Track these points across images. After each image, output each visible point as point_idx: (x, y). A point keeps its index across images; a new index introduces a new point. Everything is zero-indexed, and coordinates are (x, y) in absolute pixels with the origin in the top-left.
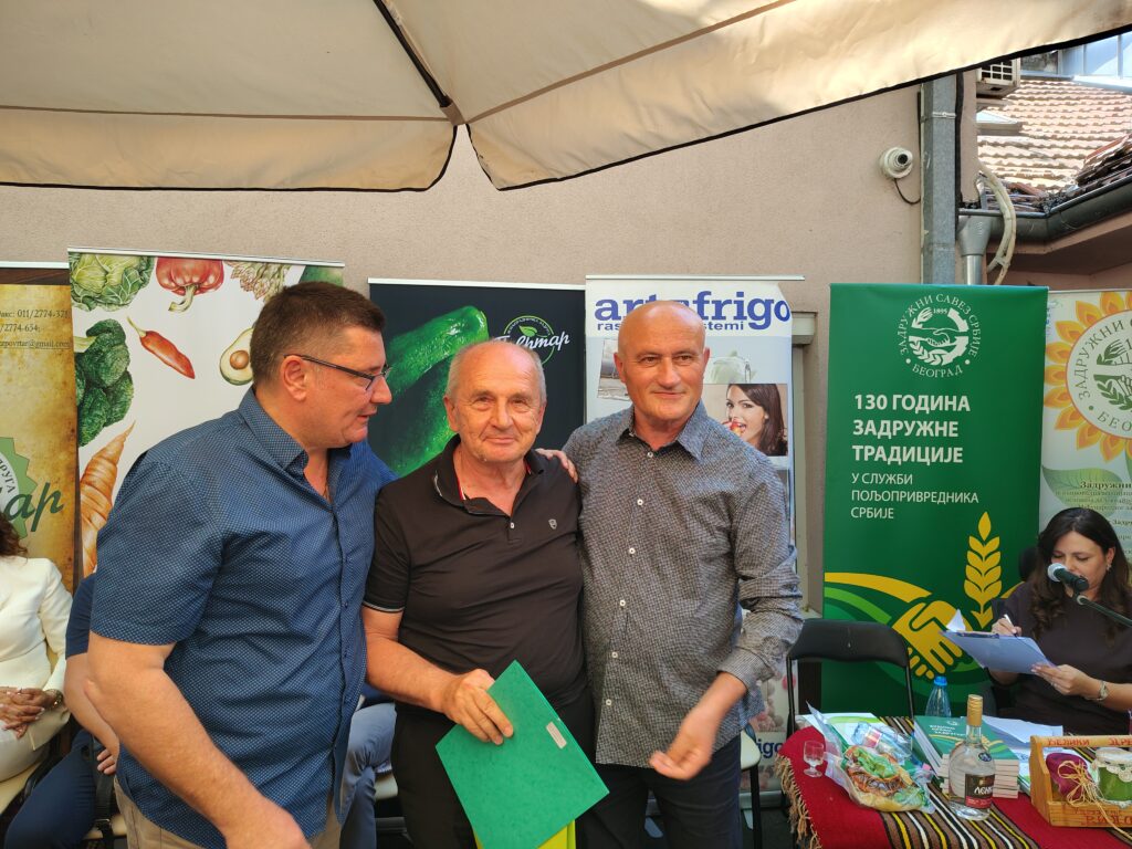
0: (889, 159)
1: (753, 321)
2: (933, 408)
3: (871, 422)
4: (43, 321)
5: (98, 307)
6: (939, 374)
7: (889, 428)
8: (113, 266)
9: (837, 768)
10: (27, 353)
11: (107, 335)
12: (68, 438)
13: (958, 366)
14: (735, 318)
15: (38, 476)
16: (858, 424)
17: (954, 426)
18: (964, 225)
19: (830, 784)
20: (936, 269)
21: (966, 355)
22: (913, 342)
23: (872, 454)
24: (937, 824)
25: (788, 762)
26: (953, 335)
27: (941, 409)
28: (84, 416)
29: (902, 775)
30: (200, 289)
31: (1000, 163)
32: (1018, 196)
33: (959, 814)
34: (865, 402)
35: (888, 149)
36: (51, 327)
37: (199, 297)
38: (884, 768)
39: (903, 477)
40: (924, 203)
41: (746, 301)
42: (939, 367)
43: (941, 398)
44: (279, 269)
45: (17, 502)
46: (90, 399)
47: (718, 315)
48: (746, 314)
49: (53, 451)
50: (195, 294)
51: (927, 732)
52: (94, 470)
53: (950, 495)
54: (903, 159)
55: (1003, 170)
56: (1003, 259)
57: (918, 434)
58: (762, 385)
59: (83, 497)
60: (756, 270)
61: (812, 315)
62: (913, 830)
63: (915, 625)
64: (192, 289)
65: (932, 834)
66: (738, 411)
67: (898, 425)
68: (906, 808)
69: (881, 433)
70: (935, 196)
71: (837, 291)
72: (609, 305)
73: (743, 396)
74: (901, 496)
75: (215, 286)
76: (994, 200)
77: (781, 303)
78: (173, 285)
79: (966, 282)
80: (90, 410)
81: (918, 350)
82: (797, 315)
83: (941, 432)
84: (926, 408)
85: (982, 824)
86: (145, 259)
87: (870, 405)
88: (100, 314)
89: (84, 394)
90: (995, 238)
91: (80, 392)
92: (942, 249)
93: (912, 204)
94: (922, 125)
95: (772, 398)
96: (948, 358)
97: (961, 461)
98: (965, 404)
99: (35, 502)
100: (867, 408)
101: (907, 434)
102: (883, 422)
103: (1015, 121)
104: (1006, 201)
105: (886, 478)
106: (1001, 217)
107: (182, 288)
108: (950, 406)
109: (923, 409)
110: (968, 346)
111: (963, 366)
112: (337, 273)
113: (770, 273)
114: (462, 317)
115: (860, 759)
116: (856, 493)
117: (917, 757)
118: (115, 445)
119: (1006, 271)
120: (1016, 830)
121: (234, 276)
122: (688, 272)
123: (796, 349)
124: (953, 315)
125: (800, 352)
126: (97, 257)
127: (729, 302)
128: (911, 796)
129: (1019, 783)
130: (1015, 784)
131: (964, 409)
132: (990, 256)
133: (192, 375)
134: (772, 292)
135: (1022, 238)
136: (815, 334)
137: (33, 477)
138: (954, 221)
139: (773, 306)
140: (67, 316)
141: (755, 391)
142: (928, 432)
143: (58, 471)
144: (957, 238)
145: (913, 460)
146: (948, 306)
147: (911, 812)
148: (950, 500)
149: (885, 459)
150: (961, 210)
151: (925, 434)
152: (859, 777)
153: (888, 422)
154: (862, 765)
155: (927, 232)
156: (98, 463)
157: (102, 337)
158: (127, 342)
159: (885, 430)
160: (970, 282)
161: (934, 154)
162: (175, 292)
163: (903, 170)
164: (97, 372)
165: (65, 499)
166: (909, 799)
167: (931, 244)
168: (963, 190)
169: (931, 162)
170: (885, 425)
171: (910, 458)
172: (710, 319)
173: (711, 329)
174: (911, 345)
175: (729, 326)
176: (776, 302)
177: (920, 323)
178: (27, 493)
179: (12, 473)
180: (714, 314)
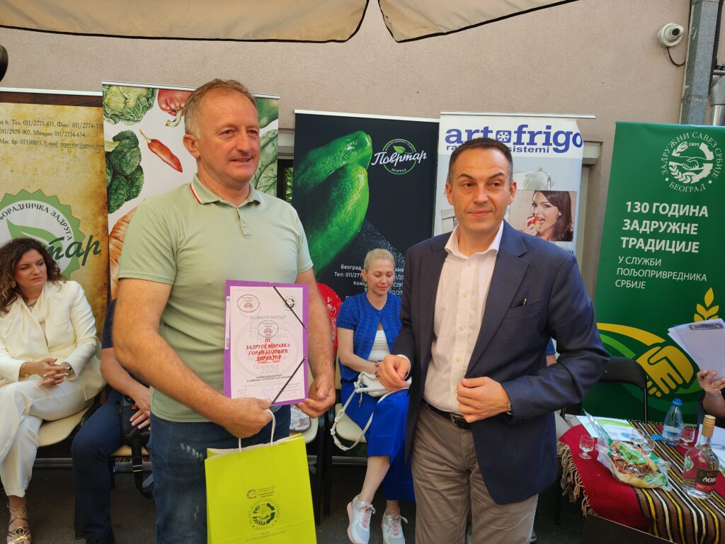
0: (665, 32)
1: (556, 147)
2: (681, 214)
3: (636, 222)
4: (88, 131)
5: (120, 122)
7: (648, 226)
8: (130, 94)
9: (605, 456)
10: (78, 151)
11: (127, 141)
12: (103, 208)
13: (703, 185)
14: (543, 144)
15: (85, 230)
16: (627, 222)
17: (695, 227)
18: (716, 82)
19: (600, 464)
20: (691, 115)
21: (709, 177)
22: (672, 166)
23: (634, 243)
24: (674, 498)
25: (567, 447)
26: (701, 163)
27: (687, 214)
28: (112, 194)
29: (650, 464)
33: (689, 493)
34: (633, 207)
35: (665, 25)
36: (93, 135)
38: (637, 458)
39: (655, 261)
40: (688, 66)
41: (553, 132)
42: (689, 184)
43: (687, 207)
45: (73, 246)
46: (116, 183)
47: (532, 142)
48: (551, 141)
49: (95, 215)
52: (119, 229)
53: (687, 275)
54: (676, 32)
57: (668, 231)
58: (559, 192)
59: (111, 246)
60: (561, 110)
61: (599, 144)
62: (657, 502)
63: (652, 361)
64: (181, 112)
65: (671, 506)
66: (540, 209)
67: (655, 224)
68: (651, 487)
69: (642, 229)
70: (697, 60)
71: (620, 127)
72: (455, 133)
73: (544, 199)
74: (652, 273)
77: (577, 134)
78: (168, 108)
79: (712, 124)
80: (116, 190)
81: (675, 172)
82: (587, 143)
83: (685, 231)
84: (676, 213)
85: (705, 502)
86: (151, 90)
87: (636, 209)
88: (122, 127)
89: (112, 180)
91: (109, 178)
92: (698, 100)
93: (678, 66)
94: (693, 7)
95: (565, 200)
96: (696, 179)
97: (697, 252)
98: (705, 211)
99: (84, 247)
100: (634, 211)
101: (660, 231)
102: (644, 222)
105: (643, 260)
107: (174, 111)
108: (694, 213)
109: (674, 214)
110: (712, 171)
111: (707, 184)
112: (275, 103)
113: (572, 112)
114: (356, 138)
115: (620, 451)
116: (620, 270)
122: (513, 110)
123: (585, 168)
124: (704, 147)
125: (587, 170)
126: (120, 88)
127: (540, 133)
128: (656, 478)
131: (703, 215)
133: (180, 170)
136: (600, 157)
137: (83, 231)
138: (709, 79)
139: (571, 136)
140: (102, 126)
141: (553, 196)
142: (676, 230)
143: (98, 228)
144: (710, 92)
145: (663, 249)
146: (700, 141)
147: (655, 489)
148: (686, 278)
149: (643, 248)
150: (715, 71)
151: (673, 232)
152: (620, 463)
153: (648, 222)
154: (622, 455)
155: (688, 87)
156: (121, 225)
157: (123, 142)
158: (139, 146)
159: (645, 228)
160: (715, 125)
161: (700, 28)
162: (170, 113)
163: (675, 40)
164: (120, 165)
165: (102, 247)
166: (654, 480)
167: (690, 96)
168: (718, 57)
169: (697, 34)
170: (646, 224)
171: (661, 247)
172: (525, 145)
173: (525, 151)
174: (670, 168)
175: (538, 150)
176: (574, 134)
177: (678, 153)
178: (79, 241)
179: (70, 228)
180: (528, 142)
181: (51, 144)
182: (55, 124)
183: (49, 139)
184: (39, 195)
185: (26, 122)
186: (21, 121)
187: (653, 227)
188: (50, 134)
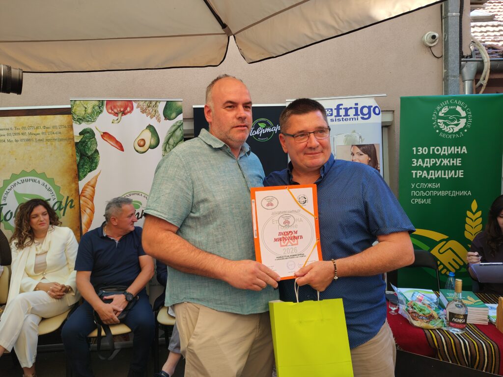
0: (427, 37)
1: (363, 116)
2: (449, 152)
3: (420, 160)
4: (63, 130)
5: (83, 123)
6: (452, 136)
7: (429, 163)
8: (88, 105)
9: (404, 310)
10: (57, 143)
11: (88, 135)
12: (75, 178)
13: (461, 133)
14: (354, 115)
15: (64, 193)
16: (414, 161)
17: (459, 160)
18: (464, 66)
19: (400, 317)
20: (450, 88)
21: (465, 127)
22: (440, 123)
23: (421, 174)
26: (458, 119)
27: (453, 153)
28: (80, 168)
29: (434, 314)
30: (124, 113)
31: (483, 35)
32: (491, 51)
34: (417, 151)
35: (426, 33)
36: (66, 132)
37: (124, 117)
38: (424, 310)
39: (435, 185)
40: (445, 57)
41: (359, 107)
42: (452, 133)
43: (453, 148)
44: (156, 103)
45: (57, 204)
46: (82, 161)
47: (346, 114)
48: (359, 113)
49: (70, 183)
50: (122, 115)
51: (445, 296)
52: (86, 190)
53: (458, 192)
54: (434, 37)
55: (484, 38)
56: (483, 81)
57: (442, 165)
58: (367, 145)
59: (81, 202)
61: (392, 112)
62: (438, 337)
63: (441, 251)
64: (121, 113)
65: (447, 339)
66: (356, 157)
67: (433, 161)
68: (435, 328)
69: (425, 165)
70: (450, 53)
71: (404, 100)
73: (358, 150)
74: (434, 193)
75: (130, 112)
76: (479, 54)
77: (376, 107)
78: (113, 112)
79: (465, 93)
80: (83, 166)
81: (442, 126)
82: (383, 112)
83: (453, 163)
84: (446, 153)
86: (101, 102)
88: (84, 126)
89: (80, 159)
90: (479, 71)
91: (78, 159)
92: (453, 78)
93: (438, 58)
94: (443, 20)
95: (372, 150)
96: (456, 129)
97: (462, 176)
98: (465, 150)
99: (63, 204)
100: (418, 153)
101: (437, 165)
102: (426, 160)
103: (491, 14)
104: (485, 54)
105: (427, 185)
106: (482, 62)
107: (117, 113)
108: (458, 151)
109: (444, 153)
110: (466, 123)
111: (464, 133)
112: (180, 104)
113: (372, 94)
115: (414, 307)
116: (413, 193)
117: (441, 306)
118: (94, 180)
119: (485, 87)
120: (487, 338)
121: (138, 107)
123: (383, 128)
124: (459, 109)
125: (386, 130)
126: (82, 102)
127: (351, 108)
128: (437, 323)
129: (488, 318)
130: (487, 319)
131: (464, 152)
132: (477, 81)
133: (123, 150)
134: (372, 102)
135: (493, 71)
136: (393, 121)
137: (62, 194)
138: (459, 65)
139: (372, 109)
140: (71, 127)
141: (364, 148)
142: (447, 164)
143: (72, 191)
144: (461, 72)
145: (440, 177)
146: (456, 105)
147: (438, 329)
148: (458, 194)
149: (427, 177)
150: (462, 59)
152: (414, 315)
153: (428, 160)
154: (415, 309)
155: (446, 71)
156: (87, 187)
157: (85, 135)
158: (96, 137)
159: (427, 163)
160: (467, 93)
161: (449, 33)
162: (114, 115)
163: (434, 42)
164: (84, 150)
165: (75, 203)
166: (437, 324)
167: (448, 76)
168: (463, 50)
169: (448, 37)
170: (427, 161)
171: (439, 175)
172: (343, 117)
173: (343, 121)
174: (439, 124)
175: (351, 119)
176: (373, 107)
177: (443, 113)
178: (60, 200)
179: (54, 192)
180: (344, 114)
181: (39, 140)
182: (42, 127)
183: (38, 137)
184: (33, 173)
185: (24, 128)
186: (20, 127)
187: (432, 163)
188: (38, 134)
